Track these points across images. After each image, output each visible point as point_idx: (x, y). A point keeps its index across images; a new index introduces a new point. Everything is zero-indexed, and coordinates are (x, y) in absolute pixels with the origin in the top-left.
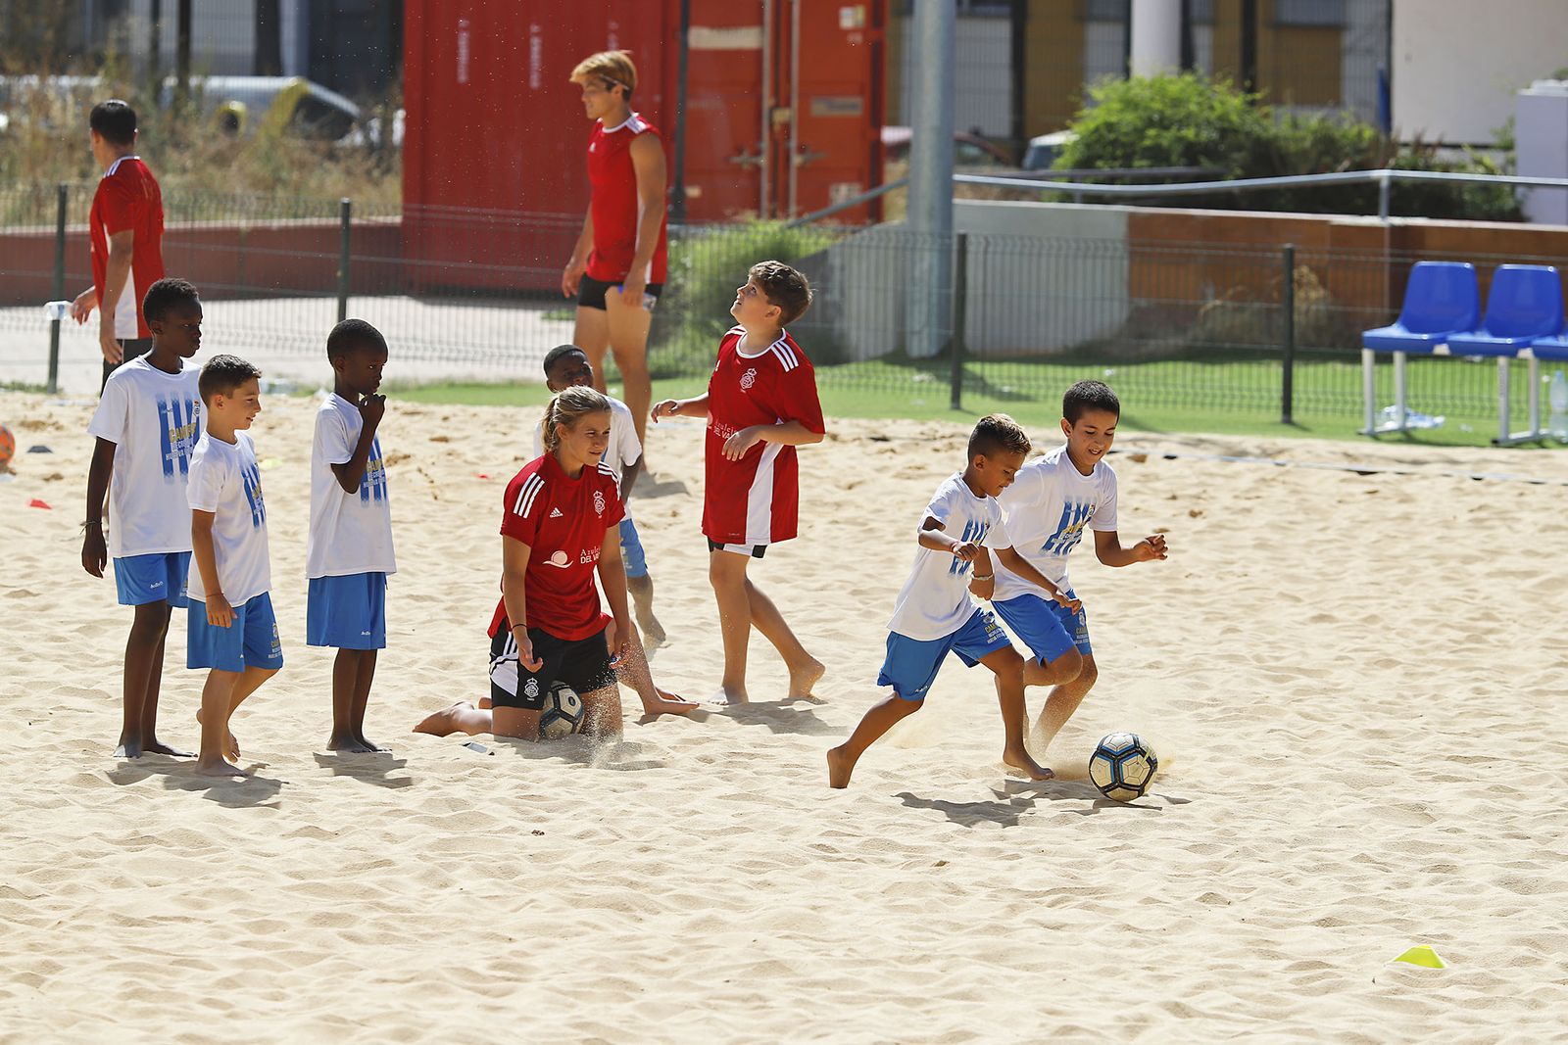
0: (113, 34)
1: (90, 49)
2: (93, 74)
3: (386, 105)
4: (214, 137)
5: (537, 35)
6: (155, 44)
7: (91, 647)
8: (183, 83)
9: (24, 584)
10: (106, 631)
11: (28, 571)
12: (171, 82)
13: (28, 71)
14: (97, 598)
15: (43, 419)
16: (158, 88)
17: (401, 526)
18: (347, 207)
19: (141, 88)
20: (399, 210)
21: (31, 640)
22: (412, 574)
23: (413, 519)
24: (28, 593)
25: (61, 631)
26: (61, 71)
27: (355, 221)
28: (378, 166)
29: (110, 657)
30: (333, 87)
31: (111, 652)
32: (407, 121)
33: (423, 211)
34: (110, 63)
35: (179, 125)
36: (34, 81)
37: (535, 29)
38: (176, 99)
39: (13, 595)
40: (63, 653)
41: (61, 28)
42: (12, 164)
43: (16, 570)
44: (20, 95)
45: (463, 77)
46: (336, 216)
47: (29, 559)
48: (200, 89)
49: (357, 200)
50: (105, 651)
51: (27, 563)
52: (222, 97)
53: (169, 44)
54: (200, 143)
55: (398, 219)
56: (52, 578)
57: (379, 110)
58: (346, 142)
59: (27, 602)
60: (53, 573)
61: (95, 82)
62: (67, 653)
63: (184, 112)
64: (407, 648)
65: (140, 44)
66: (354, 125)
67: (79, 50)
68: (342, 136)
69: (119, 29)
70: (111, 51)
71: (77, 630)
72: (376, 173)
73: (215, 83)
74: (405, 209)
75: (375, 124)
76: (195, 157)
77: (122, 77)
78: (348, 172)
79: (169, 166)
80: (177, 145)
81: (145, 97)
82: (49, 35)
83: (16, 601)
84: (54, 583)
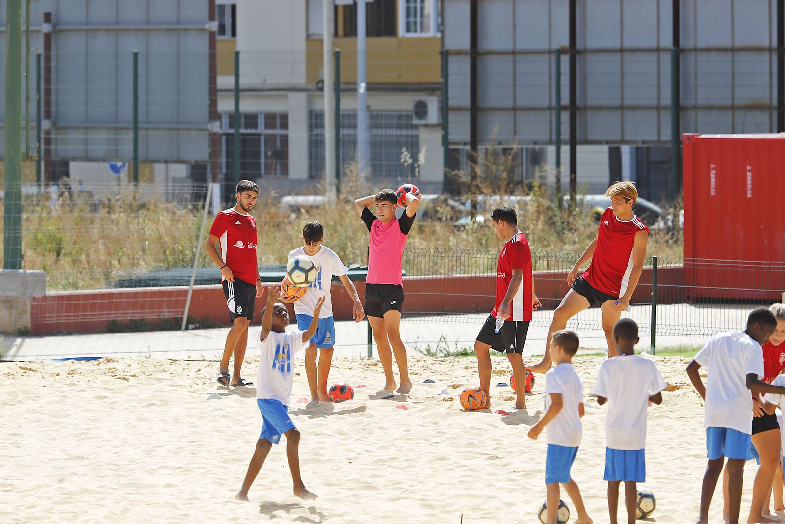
0: (537, 174)
1: (526, 182)
2: (528, 195)
3: (675, 207)
4: (589, 225)
5: (750, 171)
6: (558, 180)
7: (529, 484)
8: (573, 198)
9: (495, 453)
10: (537, 476)
11: (497, 446)
12: (567, 198)
13: (494, 193)
14: (532, 459)
15: (504, 369)
16: (561, 201)
17: (685, 419)
18: (656, 259)
19: (552, 201)
20: (682, 261)
21: (499, 481)
22: (690, 444)
23: (691, 416)
24: (497, 457)
25: (514, 476)
26: (512, 193)
27: (659, 266)
28: (672, 238)
29: (539, 489)
30: (649, 200)
31: (539, 486)
32: (685, 215)
33: (694, 261)
34: (536, 188)
35: (571, 219)
36: (498, 198)
37: (749, 168)
38: (570, 206)
39: (490, 458)
40: (515, 487)
41: (511, 172)
42: (487, 240)
43: (491, 446)
44: (491, 206)
45: (713, 194)
46: (650, 264)
47: (497, 440)
48: (582, 200)
49: (661, 256)
50: (535, 486)
51: (496, 442)
52: (592, 205)
53: (566, 179)
54: (582, 228)
55: (682, 265)
56: (509, 450)
57: (671, 210)
58: (656, 226)
59: (497, 461)
60: (510, 447)
61: (528, 198)
62: (517, 487)
63: (574, 213)
64: (688, 481)
65: (551, 179)
66: (660, 219)
67: (521, 182)
68: (653, 224)
69: (541, 172)
70: (536, 183)
71: (522, 476)
72: (671, 242)
73: (589, 198)
74: (685, 261)
75: (670, 217)
76: (580, 235)
77: (542, 196)
78: (657, 242)
79: (567, 240)
80: (570, 230)
81: (554, 206)
82: (505, 175)
83: (491, 461)
84: (510, 452)
